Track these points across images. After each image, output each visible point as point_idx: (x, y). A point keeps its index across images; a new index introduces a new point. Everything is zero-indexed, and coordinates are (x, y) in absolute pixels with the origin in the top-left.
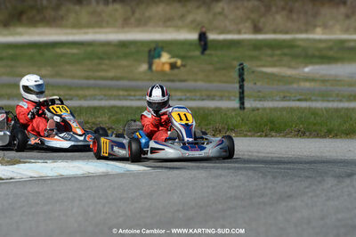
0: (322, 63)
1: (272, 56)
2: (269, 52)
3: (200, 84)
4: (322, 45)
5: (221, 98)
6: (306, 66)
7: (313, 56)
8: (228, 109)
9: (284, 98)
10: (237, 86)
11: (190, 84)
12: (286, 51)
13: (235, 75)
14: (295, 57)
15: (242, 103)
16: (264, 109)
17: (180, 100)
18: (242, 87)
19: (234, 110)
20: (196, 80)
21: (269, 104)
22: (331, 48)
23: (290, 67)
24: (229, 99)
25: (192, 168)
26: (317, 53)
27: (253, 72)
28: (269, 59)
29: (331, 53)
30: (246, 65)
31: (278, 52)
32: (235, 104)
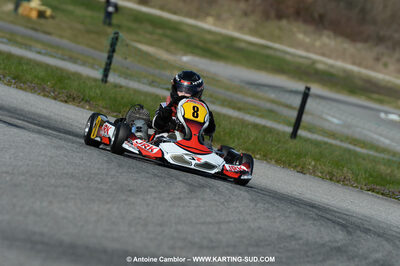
0: (203, 56)
1: (151, 33)
2: (150, 28)
3: (65, 42)
4: (209, 37)
5: (84, 64)
6: (185, 54)
7: (196, 46)
8: (89, 78)
9: (152, 83)
10: (106, 55)
11: (55, 39)
12: (168, 32)
13: (107, 43)
14: (176, 41)
15: (106, 75)
16: (128, 89)
17: (39, 53)
18: (110, 58)
19: (95, 80)
20: (61, 37)
21: (134, 85)
22: (217, 43)
23: (168, 51)
24: (92, 67)
25: (33, 131)
26: (201, 44)
27: (127, 45)
28: (148, 36)
29: (216, 48)
30: (122, 35)
31: (159, 31)
32: (98, 74)
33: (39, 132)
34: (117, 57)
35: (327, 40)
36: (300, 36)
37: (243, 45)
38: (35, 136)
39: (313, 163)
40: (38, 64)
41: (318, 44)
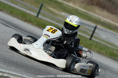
33: (15, 29)
34: (42, 10)
35: (105, 13)
36: (97, 11)
37: (80, 12)
38: (13, 30)
39: (94, 48)
40: (18, 10)
41: (102, 14)
